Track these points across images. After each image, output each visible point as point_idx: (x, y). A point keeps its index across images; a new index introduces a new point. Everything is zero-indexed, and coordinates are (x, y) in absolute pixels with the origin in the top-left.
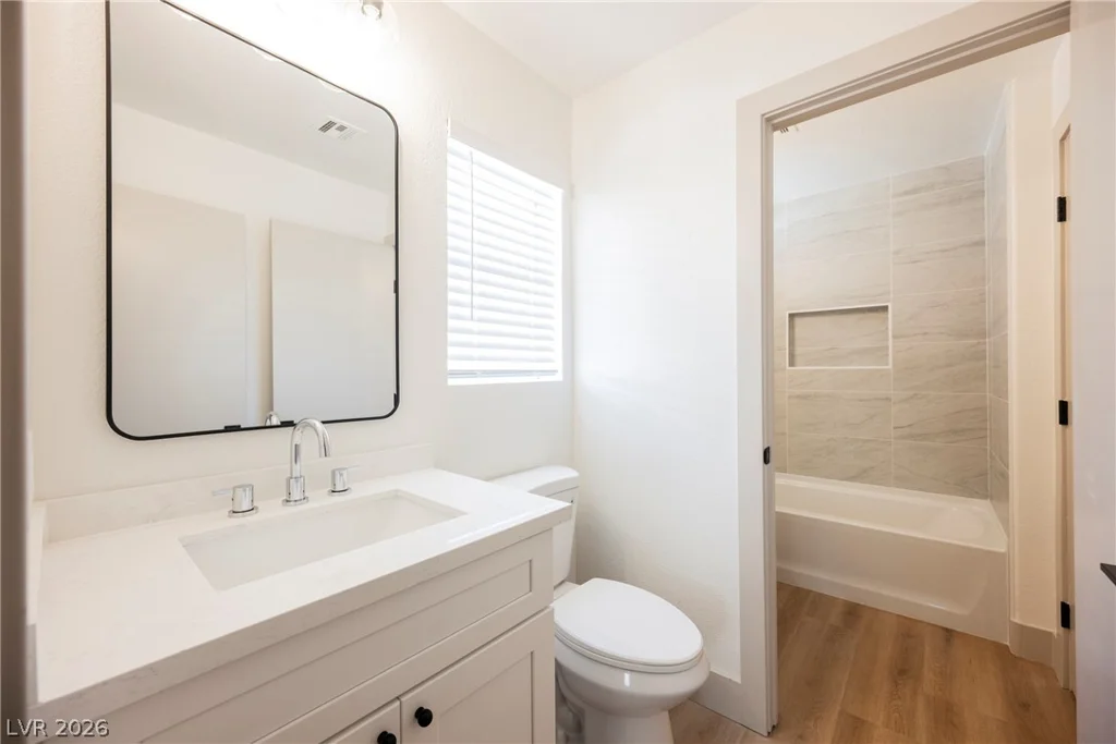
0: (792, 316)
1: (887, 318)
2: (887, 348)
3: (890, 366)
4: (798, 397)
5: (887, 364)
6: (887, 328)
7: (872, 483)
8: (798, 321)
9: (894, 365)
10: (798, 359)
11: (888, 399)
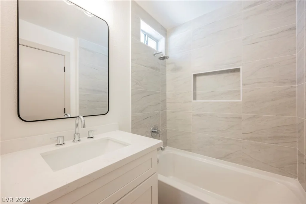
0: (195, 76)
1: (240, 75)
2: (239, 91)
3: (241, 100)
4: (197, 115)
5: (240, 99)
6: (240, 81)
7: (231, 161)
8: (198, 78)
9: (242, 100)
10: (198, 97)
11: (240, 118)
